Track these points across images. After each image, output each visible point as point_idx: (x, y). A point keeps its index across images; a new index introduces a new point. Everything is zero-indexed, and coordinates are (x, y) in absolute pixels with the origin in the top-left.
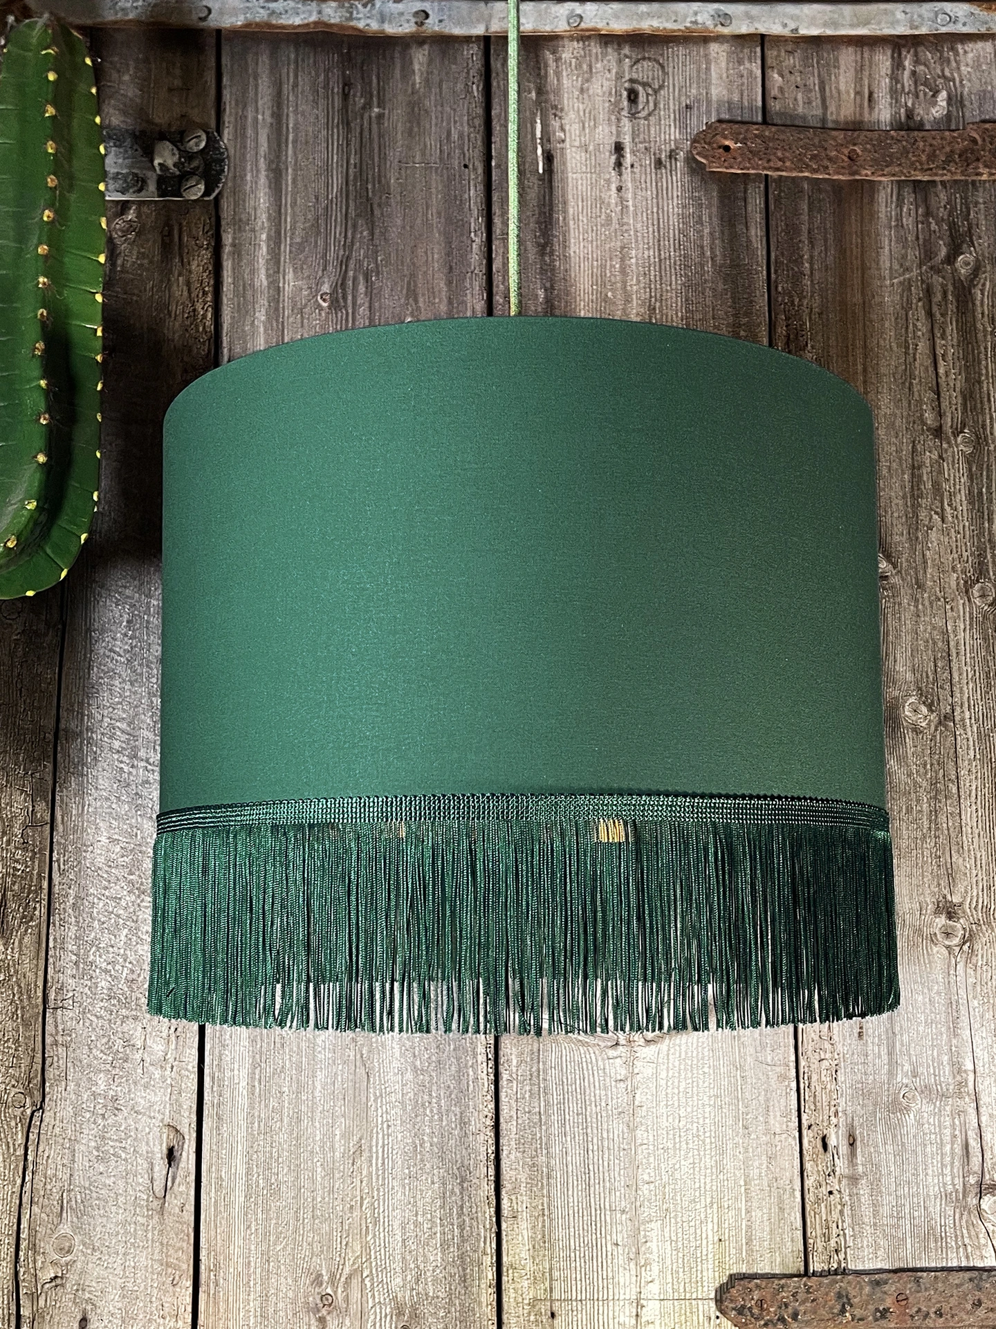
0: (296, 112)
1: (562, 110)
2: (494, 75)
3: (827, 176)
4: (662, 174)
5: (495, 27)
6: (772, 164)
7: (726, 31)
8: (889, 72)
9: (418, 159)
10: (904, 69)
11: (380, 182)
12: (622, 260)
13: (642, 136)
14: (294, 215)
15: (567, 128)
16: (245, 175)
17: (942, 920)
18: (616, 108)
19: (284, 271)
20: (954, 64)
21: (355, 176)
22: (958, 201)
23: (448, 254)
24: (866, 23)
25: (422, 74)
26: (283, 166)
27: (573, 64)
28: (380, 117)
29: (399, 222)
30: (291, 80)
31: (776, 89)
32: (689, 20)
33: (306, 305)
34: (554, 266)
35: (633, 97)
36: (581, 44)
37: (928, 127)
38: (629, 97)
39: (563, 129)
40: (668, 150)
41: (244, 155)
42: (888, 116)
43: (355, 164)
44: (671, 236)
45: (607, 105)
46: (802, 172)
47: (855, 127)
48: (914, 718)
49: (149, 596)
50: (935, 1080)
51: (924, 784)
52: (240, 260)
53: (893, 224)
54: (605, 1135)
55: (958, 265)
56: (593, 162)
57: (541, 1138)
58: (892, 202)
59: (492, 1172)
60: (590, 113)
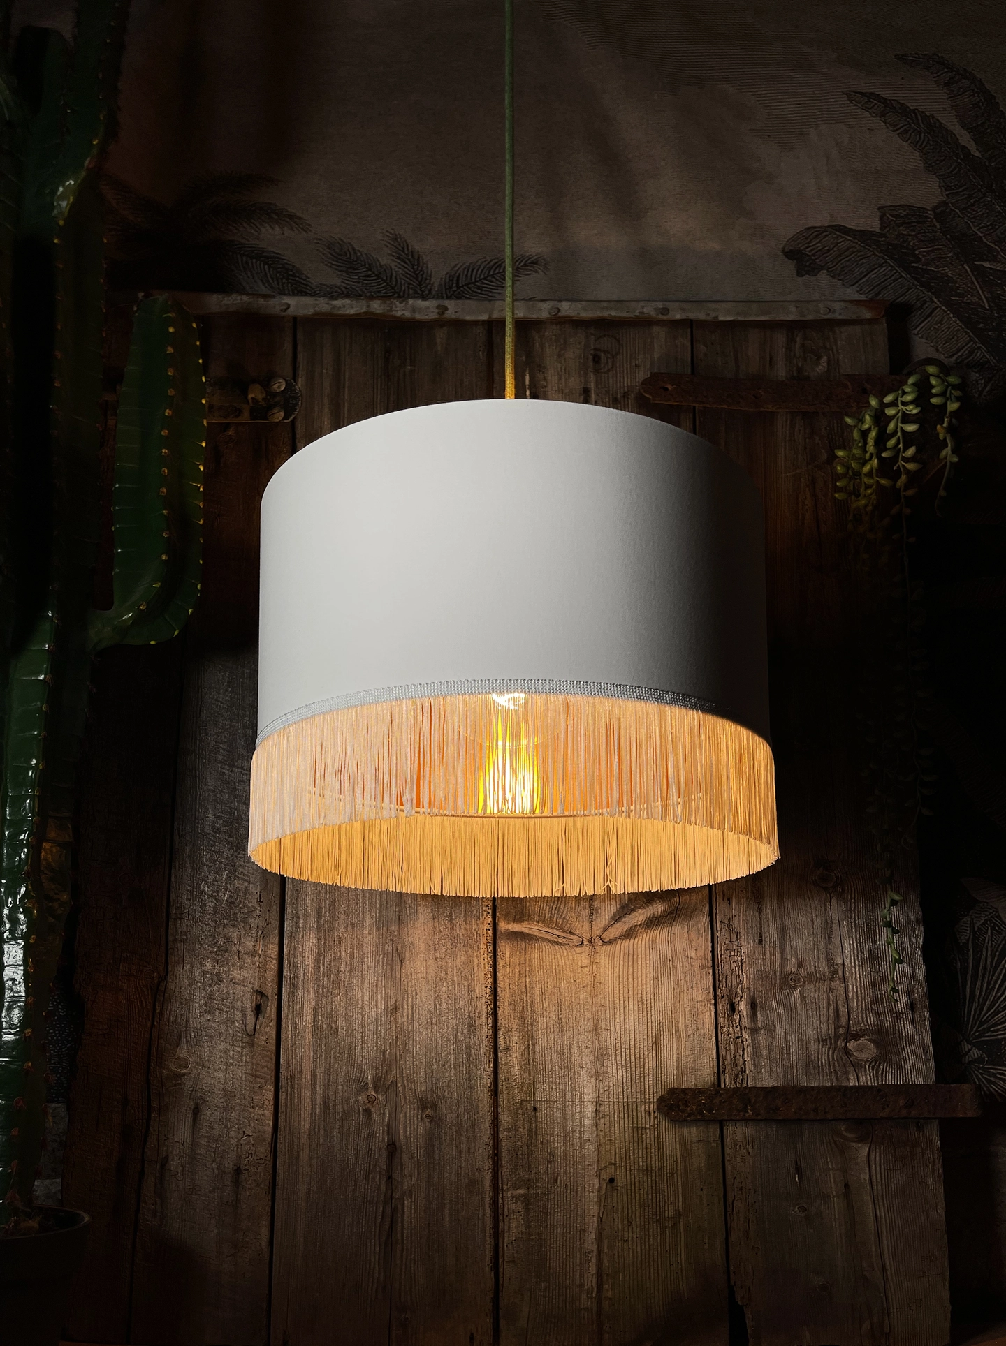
0: (351, 368)
1: (545, 367)
2: (495, 345)
3: (739, 408)
5: (494, 316)
6: (698, 400)
7: (665, 317)
8: (785, 345)
10: (796, 343)
13: (603, 384)
15: (549, 378)
16: (313, 407)
18: (584, 367)
20: (832, 340)
22: (835, 425)
24: (768, 313)
25: (442, 345)
26: (340, 402)
27: (553, 339)
28: (412, 372)
30: (347, 348)
31: (701, 355)
32: (638, 311)
35: (596, 359)
36: (558, 327)
37: (813, 378)
38: (594, 359)
39: (545, 379)
40: (622, 392)
41: (312, 394)
42: (783, 371)
45: (578, 364)
46: (721, 405)
47: (759, 378)
53: (787, 439)
58: (786, 425)
60: (565, 369)
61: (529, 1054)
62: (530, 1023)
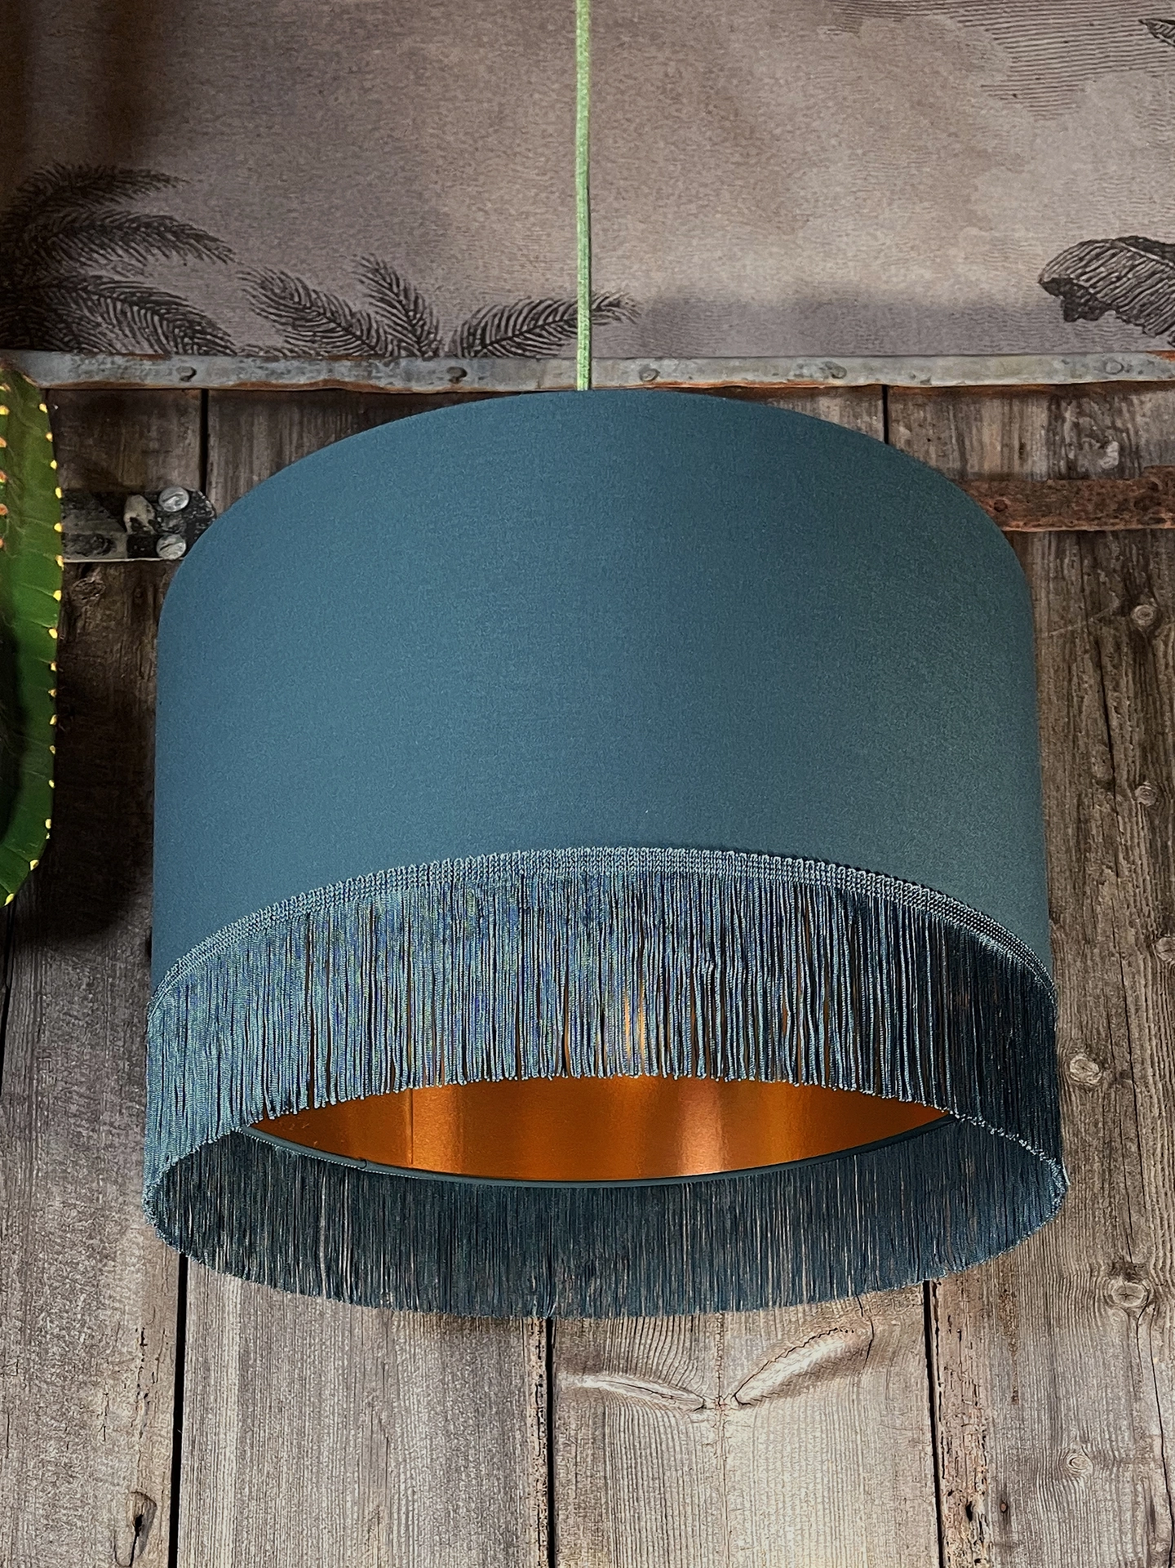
7: (839, 383)
8: (1045, 424)
10: (1064, 421)
17: (1119, 1282)
20: (1127, 414)
24: (1016, 373)
31: (901, 440)
32: (792, 374)
37: (1094, 477)
42: (1044, 467)
47: (1002, 478)
48: (1082, 1076)
50: (1111, 1446)
51: (1095, 1143)
53: (1052, 575)
54: (688, 1501)
55: (1134, 616)
57: (607, 1502)
58: (1050, 554)
59: (544, 1537)
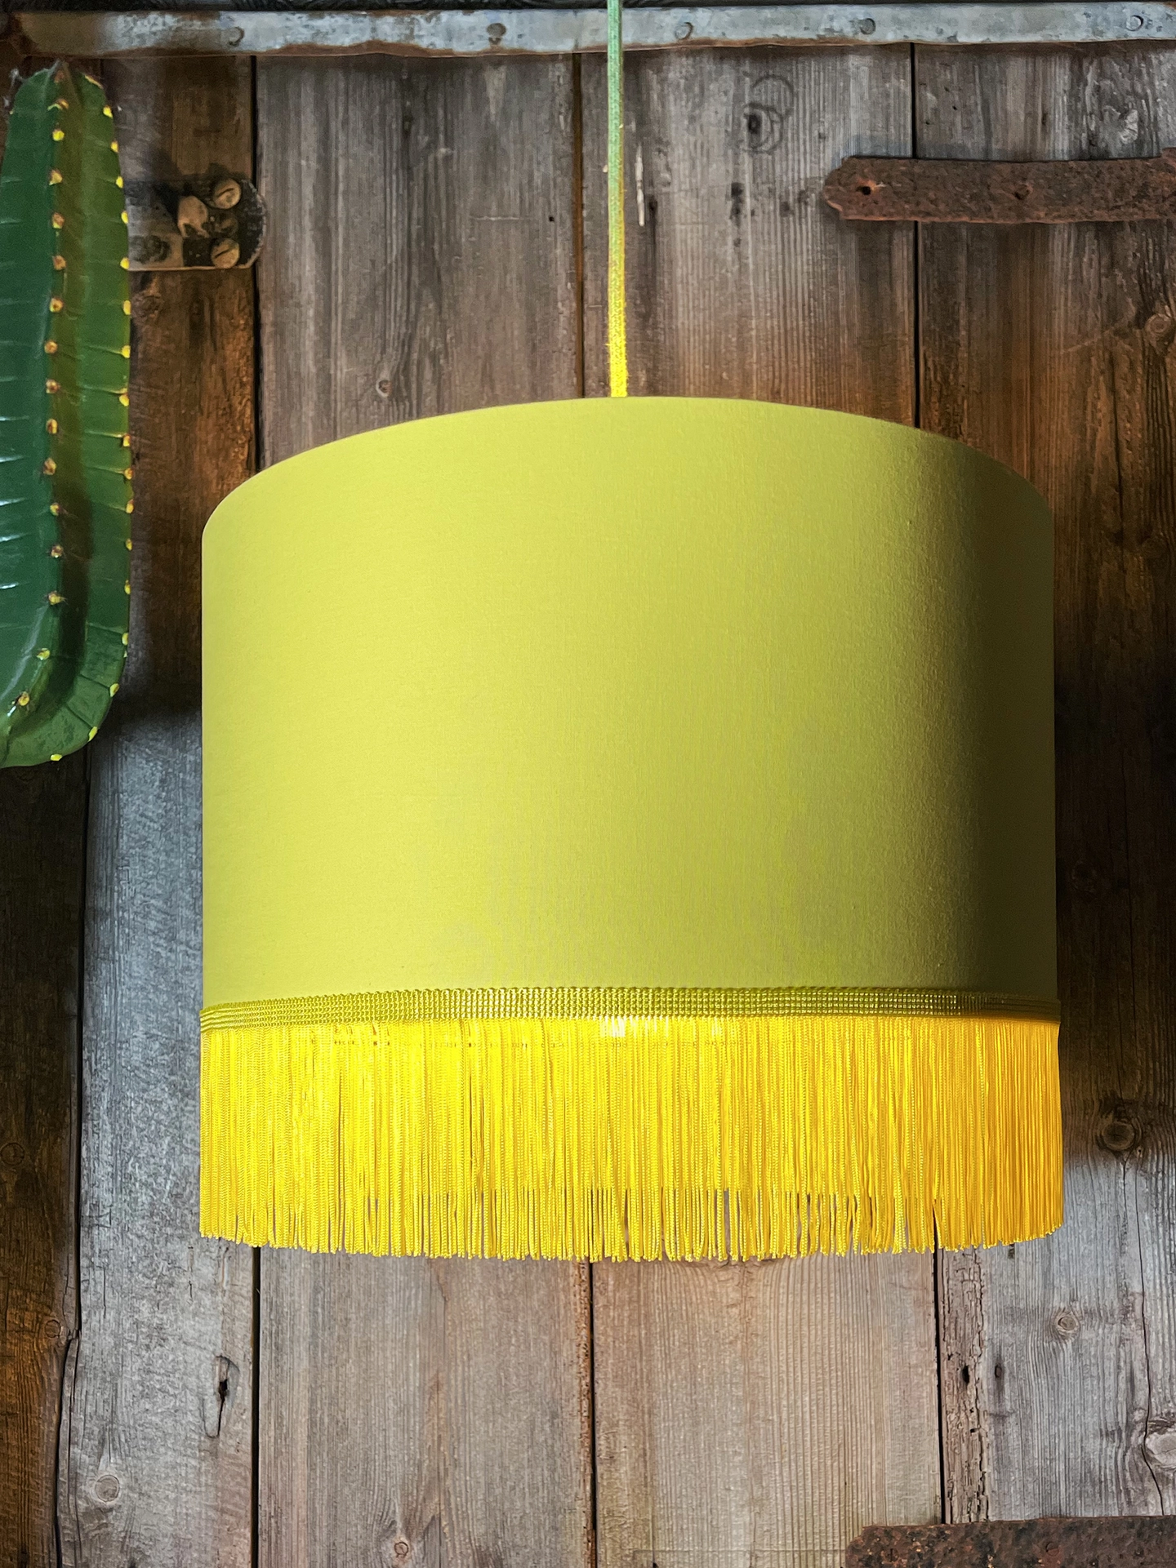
0: (347, 155)
1: (668, 144)
2: (585, 101)
3: (990, 221)
4: (788, 222)
5: (587, 41)
6: (922, 208)
7: (868, 39)
8: (1067, 88)
9: (494, 208)
10: (1086, 84)
11: (448, 242)
12: (740, 332)
13: (764, 175)
14: (347, 286)
15: (675, 166)
16: (288, 237)
18: (734, 141)
19: (336, 354)
20: (1146, 78)
21: (418, 236)
22: (1151, 247)
23: (531, 329)
24: (1039, 28)
25: (497, 102)
26: (331, 224)
27: (682, 86)
28: (448, 159)
29: (471, 290)
30: (341, 115)
31: (929, 111)
32: (823, 27)
33: (362, 395)
34: (658, 341)
35: (754, 125)
36: (690, 61)
37: (1114, 154)
38: (750, 126)
39: (668, 169)
40: (797, 191)
41: (285, 210)
42: (1066, 143)
43: (419, 219)
44: (800, 300)
45: (723, 135)
46: (959, 216)
47: (1023, 159)
49: (184, 750)
52: (283, 341)
53: (1070, 277)
55: (1148, 328)
56: (706, 210)
60: (702, 147)
61: (645, 1467)
62: (646, 1410)
